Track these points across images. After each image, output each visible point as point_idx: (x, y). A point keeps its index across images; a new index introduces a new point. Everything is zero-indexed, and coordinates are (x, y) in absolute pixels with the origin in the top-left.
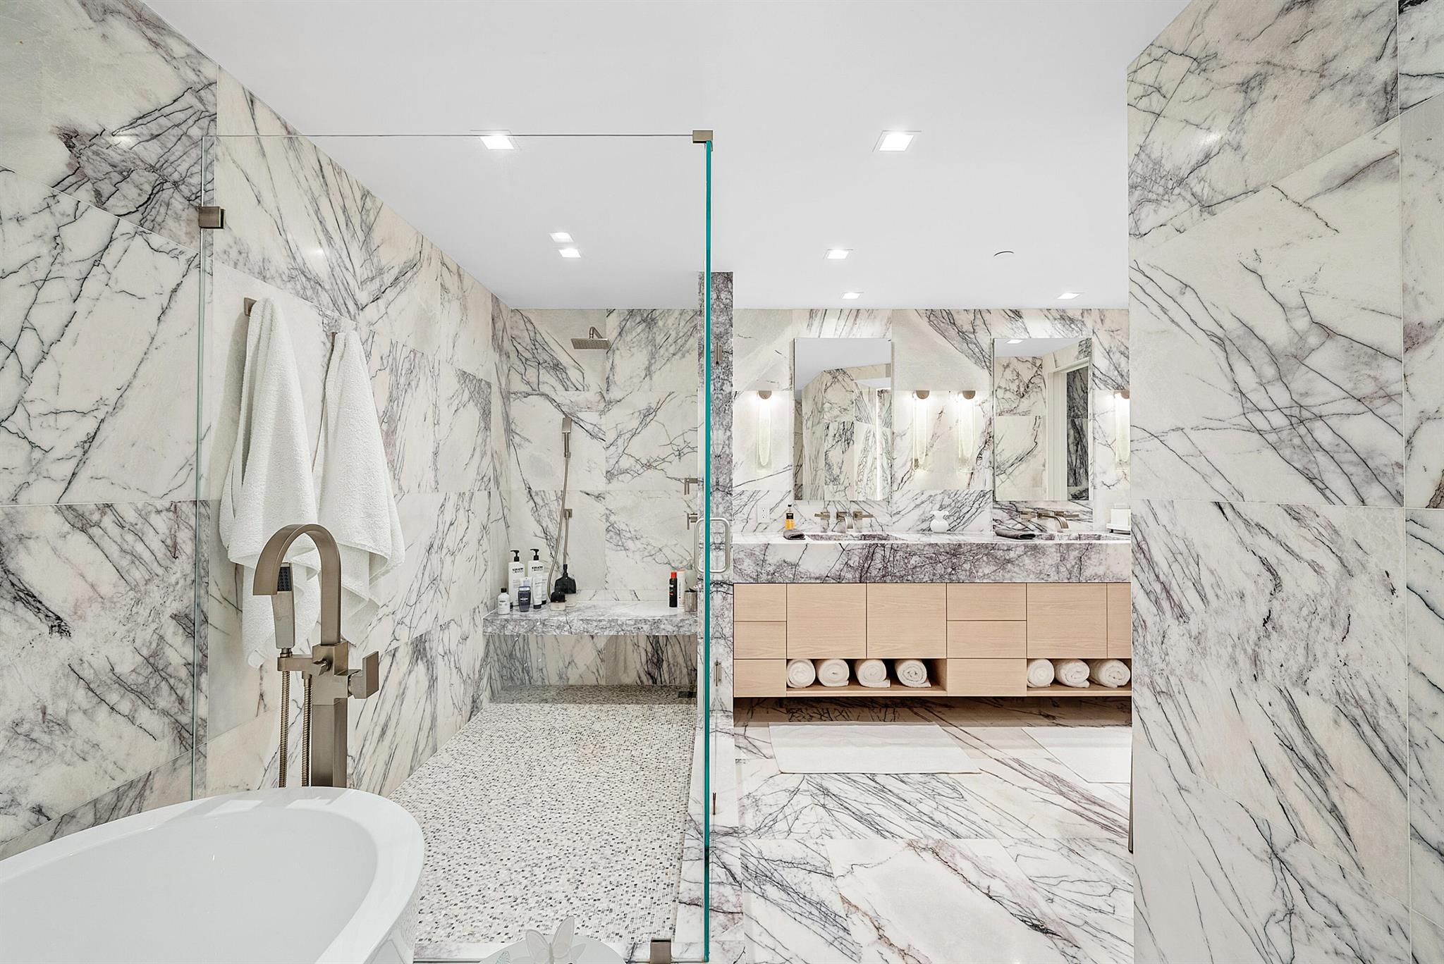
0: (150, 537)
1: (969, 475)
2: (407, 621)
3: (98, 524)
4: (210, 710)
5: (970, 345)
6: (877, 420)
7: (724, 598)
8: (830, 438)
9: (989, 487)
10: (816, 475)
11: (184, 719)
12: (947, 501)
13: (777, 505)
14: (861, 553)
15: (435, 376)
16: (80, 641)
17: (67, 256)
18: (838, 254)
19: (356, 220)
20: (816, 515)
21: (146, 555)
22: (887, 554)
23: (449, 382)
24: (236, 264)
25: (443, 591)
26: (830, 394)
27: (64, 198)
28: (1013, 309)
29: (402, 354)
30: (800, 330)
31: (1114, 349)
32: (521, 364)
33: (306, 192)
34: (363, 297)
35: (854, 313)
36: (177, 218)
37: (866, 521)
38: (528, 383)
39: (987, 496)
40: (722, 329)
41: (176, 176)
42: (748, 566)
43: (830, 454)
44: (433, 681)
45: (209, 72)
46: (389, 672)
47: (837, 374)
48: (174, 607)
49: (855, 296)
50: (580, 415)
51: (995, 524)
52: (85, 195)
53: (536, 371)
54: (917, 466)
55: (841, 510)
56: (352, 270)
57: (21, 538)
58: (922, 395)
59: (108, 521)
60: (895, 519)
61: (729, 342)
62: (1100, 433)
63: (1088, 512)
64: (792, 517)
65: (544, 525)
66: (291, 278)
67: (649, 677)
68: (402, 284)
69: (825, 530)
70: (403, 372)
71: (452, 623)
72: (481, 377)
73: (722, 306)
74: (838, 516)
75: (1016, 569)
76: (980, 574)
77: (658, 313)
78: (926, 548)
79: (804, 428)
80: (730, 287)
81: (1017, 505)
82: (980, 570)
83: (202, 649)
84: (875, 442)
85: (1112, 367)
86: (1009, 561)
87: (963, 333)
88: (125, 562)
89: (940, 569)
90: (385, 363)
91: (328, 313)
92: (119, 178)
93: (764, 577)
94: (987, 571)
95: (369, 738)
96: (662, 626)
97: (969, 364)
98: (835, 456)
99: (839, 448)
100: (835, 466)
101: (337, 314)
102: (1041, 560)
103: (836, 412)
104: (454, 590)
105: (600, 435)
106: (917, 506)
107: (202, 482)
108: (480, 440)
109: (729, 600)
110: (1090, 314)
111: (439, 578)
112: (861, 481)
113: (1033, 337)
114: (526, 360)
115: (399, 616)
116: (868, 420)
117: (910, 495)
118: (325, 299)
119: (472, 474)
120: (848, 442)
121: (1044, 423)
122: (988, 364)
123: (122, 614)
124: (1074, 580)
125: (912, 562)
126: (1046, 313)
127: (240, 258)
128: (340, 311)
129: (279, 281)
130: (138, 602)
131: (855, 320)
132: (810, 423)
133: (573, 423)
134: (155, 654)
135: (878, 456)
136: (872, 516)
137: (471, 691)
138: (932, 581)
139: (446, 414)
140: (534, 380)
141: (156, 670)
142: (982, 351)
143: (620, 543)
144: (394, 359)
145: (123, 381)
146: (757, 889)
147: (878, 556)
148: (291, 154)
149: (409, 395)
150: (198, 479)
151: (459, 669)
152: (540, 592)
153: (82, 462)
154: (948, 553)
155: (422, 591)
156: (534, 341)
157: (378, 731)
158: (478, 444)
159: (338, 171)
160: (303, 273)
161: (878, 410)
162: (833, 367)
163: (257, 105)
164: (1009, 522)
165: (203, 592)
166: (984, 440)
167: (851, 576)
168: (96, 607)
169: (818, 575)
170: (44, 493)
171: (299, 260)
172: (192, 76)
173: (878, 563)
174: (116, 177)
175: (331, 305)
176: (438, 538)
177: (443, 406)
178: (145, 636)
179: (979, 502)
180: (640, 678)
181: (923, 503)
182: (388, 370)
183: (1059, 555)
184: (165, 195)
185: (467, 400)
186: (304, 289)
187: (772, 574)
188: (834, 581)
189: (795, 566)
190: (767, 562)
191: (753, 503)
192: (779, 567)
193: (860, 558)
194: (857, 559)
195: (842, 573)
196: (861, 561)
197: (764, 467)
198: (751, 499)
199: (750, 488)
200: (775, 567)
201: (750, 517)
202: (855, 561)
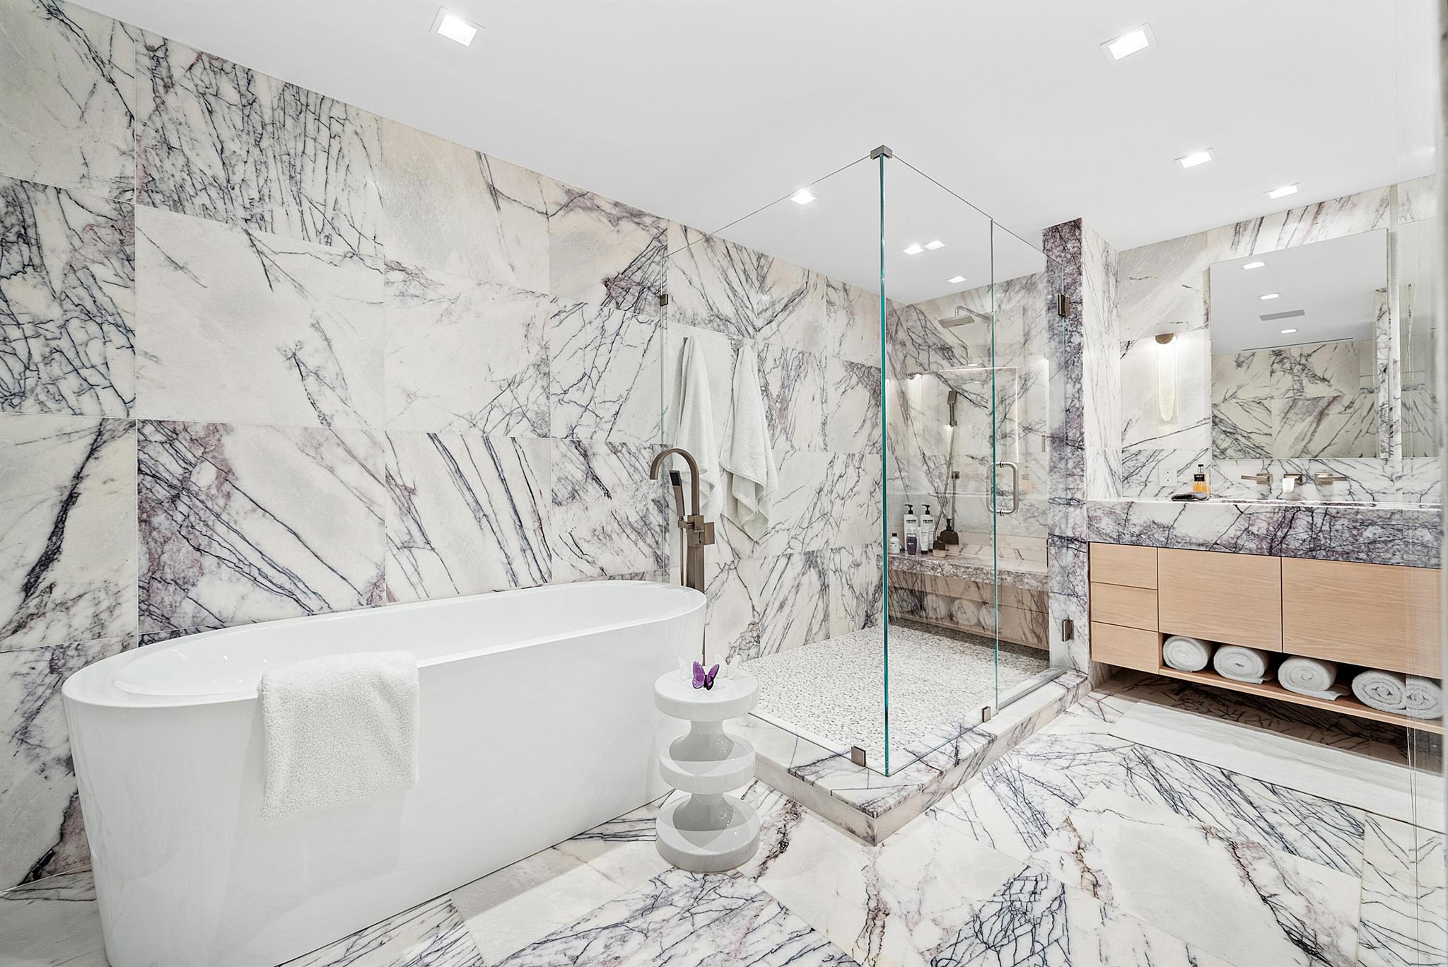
0: (641, 459)
2: (801, 538)
3: (620, 451)
4: (671, 553)
7: (1075, 555)
11: (659, 553)
13: (1186, 466)
14: (1271, 518)
15: (821, 367)
16: (615, 503)
17: (606, 334)
18: (1196, 158)
19: (753, 275)
20: (1245, 478)
21: (640, 468)
23: (836, 371)
24: (679, 321)
25: (834, 524)
27: (605, 309)
29: (791, 356)
30: (1223, 252)
32: (915, 349)
33: (719, 269)
34: (759, 323)
35: (1313, 210)
36: (650, 304)
38: (921, 365)
40: (1069, 280)
41: (649, 284)
42: (1107, 525)
44: (825, 587)
45: (663, 225)
46: (786, 568)
48: (653, 496)
49: (1292, 190)
50: (964, 387)
52: (612, 305)
53: (927, 353)
56: (750, 307)
57: (594, 454)
59: (624, 450)
61: (1077, 291)
64: (1202, 479)
65: (936, 485)
66: (710, 321)
67: (1033, 635)
68: (791, 308)
69: (1264, 497)
70: (793, 368)
71: (843, 550)
72: (870, 365)
73: (1069, 256)
77: (1037, 277)
78: (1395, 517)
80: (1077, 234)
83: (666, 519)
88: (631, 470)
90: (778, 362)
91: (735, 337)
92: (625, 293)
93: (1127, 538)
95: (770, 605)
96: (1026, 580)
101: (741, 337)
104: (844, 525)
105: (983, 403)
107: (664, 435)
108: (870, 414)
109: (1081, 558)
111: (829, 514)
114: (919, 345)
115: (793, 533)
118: (732, 329)
119: (862, 439)
123: (631, 494)
125: (1367, 534)
127: (681, 316)
128: (743, 335)
129: (703, 325)
130: (637, 490)
131: (1315, 218)
133: (958, 395)
134: (645, 516)
136: (1349, 479)
137: (864, 607)
139: (833, 396)
140: (925, 361)
141: (646, 524)
143: (1003, 504)
144: (785, 359)
145: (629, 387)
146: (991, 783)
147: (1302, 523)
148: (709, 250)
149: (798, 384)
150: (663, 433)
151: (851, 587)
152: (926, 540)
153: (614, 423)
155: (813, 520)
156: (925, 328)
157: (777, 604)
158: (868, 417)
159: (739, 248)
160: (718, 317)
163: (689, 230)
165: (666, 491)
167: (1255, 546)
168: (621, 488)
169: (1201, 541)
170: (601, 436)
171: (715, 310)
172: (655, 231)
173: (1301, 532)
174: (624, 293)
175: (737, 332)
176: (827, 485)
177: (830, 390)
178: (640, 506)
180: (1024, 634)
182: (780, 368)
184: (644, 295)
185: (855, 383)
186: (719, 326)
187: (1137, 536)
188: (1227, 550)
189: (1170, 528)
190: (1131, 522)
191: (1154, 463)
192: (1145, 528)
193: (1269, 524)
194: (1264, 525)
195: (1239, 541)
196: (1271, 528)
197: (1167, 423)
198: (1151, 460)
199: (1149, 447)
200: (1141, 528)
201: (1149, 480)
202: (1261, 527)
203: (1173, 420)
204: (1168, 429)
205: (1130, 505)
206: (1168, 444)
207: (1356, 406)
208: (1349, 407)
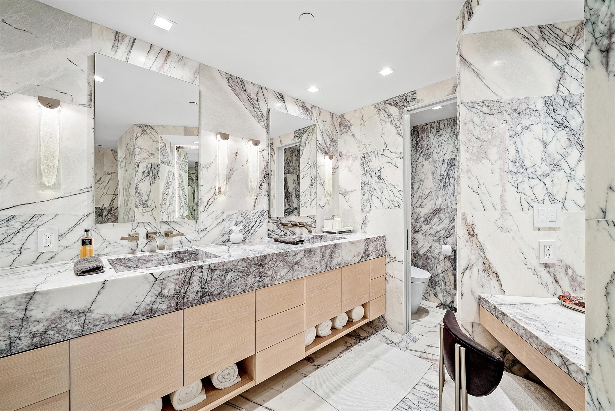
1: (254, 200)
5: (255, 108)
6: (176, 165)
8: (140, 174)
9: (266, 208)
10: (128, 200)
12: (240, 219)
13: (70, 230)
14: (177, 279)
20: (122, 238)
22: (205, 274)
26: (140, 142)
28: (280, 92)
30: (102, 48)
31: (324, 132)
35: (165, 53)
37: (176, 239)
39: (265, 214)
43: (140, 185)
47: (146, 128)
51: (270, 233)
54: (219, 192)
55: (150, 230)
58: (225, 137)
60: (202, 235)
62: (319, 177)
63: (314, 222)
64: (90, 243)
69: (133, 251)
74: (148, 236)
75: (300, 269)
76: (279, 277)
78: (240, 263)
79: (119, 167)
81: (281, 219)
82: (279, 274)
84: (175, 179)
85: (323, 142)
86: (296, 263)
87: (251, 99)
89: (250, 280)
93: (25, 342)
94: (283, 274)
97: (254, 121)
98: (144, 187)
99: (147, 182)
100: (144, 194)
102: (313, 259)
103: (145, 155)
106: (219, 223)
110: (315, 109)
112: (164, 204)
113: (289, 113)
116: (169, 164)
117: (214, 215)
120: (155, 177)
121: (274, 174)
122: (266, 125)
124: (328, 269)
125: (228, 278)
126: (296, 101)
131: (166, 60)
132: (123, 164)
135: (176, 188)
136: (183, 234)
138: (244, 291)
142: (262, 115)
147: (196, 279)
154: (256, 264)
161: (176, 159)
162: (143, 122)
164: (277, 231)
166: (263, 176)
167: (165, 307)
169: (121, 316)
173: (195, 286)
179: (260, 219)
181: (223, 221)
183: (321, 253)
187: (41, 334)
188: (144, 318)
189: (85, 313)
190: (33, 319)
191: (31, 230)
192: (53, 321)
193: (176, 285)
194: (172, 286)
195: (154, 306)
196: (177, 288)
197: (50, 188)
198: (28, 225)
199: (28, 211)
200: (46, 324)
201: (24, 247)
202: (170, 289)
203: (56, 186)
204: (48, 194)
205: (31, 297)
206: (48, 210)
207: (102, 180)
208: (99, 180)
